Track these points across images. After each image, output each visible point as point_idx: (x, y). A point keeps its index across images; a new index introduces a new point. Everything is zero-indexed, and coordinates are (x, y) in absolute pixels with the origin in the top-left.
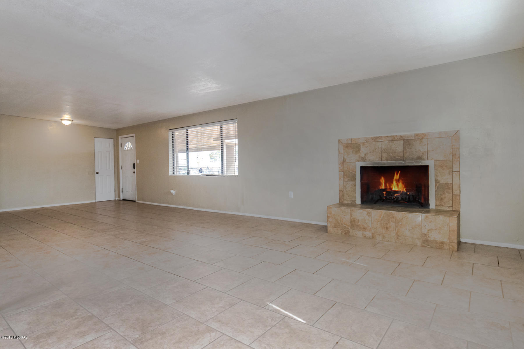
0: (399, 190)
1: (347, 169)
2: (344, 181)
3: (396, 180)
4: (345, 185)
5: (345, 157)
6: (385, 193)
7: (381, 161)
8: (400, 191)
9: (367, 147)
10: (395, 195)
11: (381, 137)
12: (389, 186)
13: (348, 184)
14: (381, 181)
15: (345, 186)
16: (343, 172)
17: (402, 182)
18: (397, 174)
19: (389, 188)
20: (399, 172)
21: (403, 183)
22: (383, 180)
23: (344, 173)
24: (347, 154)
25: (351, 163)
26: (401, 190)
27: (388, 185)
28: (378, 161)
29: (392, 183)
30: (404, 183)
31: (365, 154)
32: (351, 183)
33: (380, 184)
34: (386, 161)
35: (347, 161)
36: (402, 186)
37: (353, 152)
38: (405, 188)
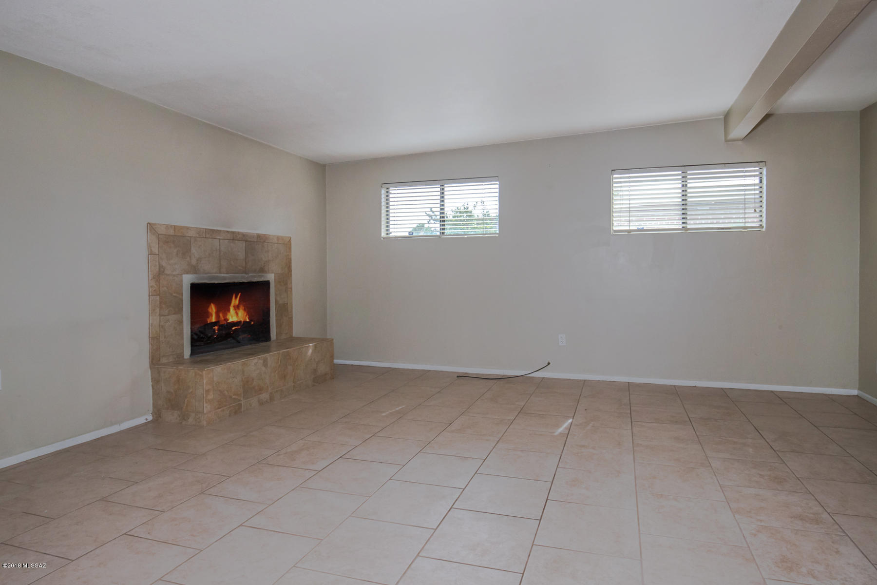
0: (239, 320)
1: (167, 289)
2: (160, 315)
3: (234, 307)
4: (162, 324)
5: (164, 263)
6: (216, 328)
7: (220, 273)
8: (240, 322)
9: (201, 246)
10: (233, 328)
11: (220, 231)
12: (224, 317)
13: (168, 320)
14: (210, 310)
15: (162, 326)
16: (159, 297)
17: (243, 308)
18: (236, 298)
19: (223, 319)
20: (238, 294)
21: (245, 310)
22: (213, 309)
23: (161, 298)
24: (167, 257)
25: (174, 276)
26: (242, 320)
27: (221, 315)
28: (216, 273)
29: (229, 310)
30: (247, 310)
31: (197, 260)
32: (173, 318)
33: (208, 315)
34: (227, 274)
35: (167, 272)
36: (244, 314)
37: (177, 254)
38: (248, 316)
